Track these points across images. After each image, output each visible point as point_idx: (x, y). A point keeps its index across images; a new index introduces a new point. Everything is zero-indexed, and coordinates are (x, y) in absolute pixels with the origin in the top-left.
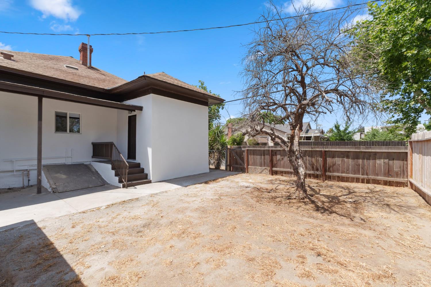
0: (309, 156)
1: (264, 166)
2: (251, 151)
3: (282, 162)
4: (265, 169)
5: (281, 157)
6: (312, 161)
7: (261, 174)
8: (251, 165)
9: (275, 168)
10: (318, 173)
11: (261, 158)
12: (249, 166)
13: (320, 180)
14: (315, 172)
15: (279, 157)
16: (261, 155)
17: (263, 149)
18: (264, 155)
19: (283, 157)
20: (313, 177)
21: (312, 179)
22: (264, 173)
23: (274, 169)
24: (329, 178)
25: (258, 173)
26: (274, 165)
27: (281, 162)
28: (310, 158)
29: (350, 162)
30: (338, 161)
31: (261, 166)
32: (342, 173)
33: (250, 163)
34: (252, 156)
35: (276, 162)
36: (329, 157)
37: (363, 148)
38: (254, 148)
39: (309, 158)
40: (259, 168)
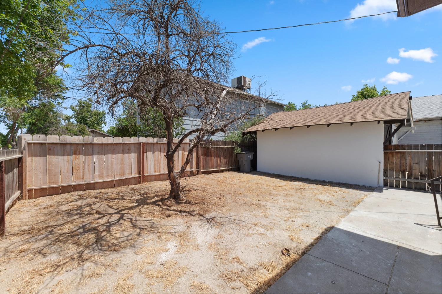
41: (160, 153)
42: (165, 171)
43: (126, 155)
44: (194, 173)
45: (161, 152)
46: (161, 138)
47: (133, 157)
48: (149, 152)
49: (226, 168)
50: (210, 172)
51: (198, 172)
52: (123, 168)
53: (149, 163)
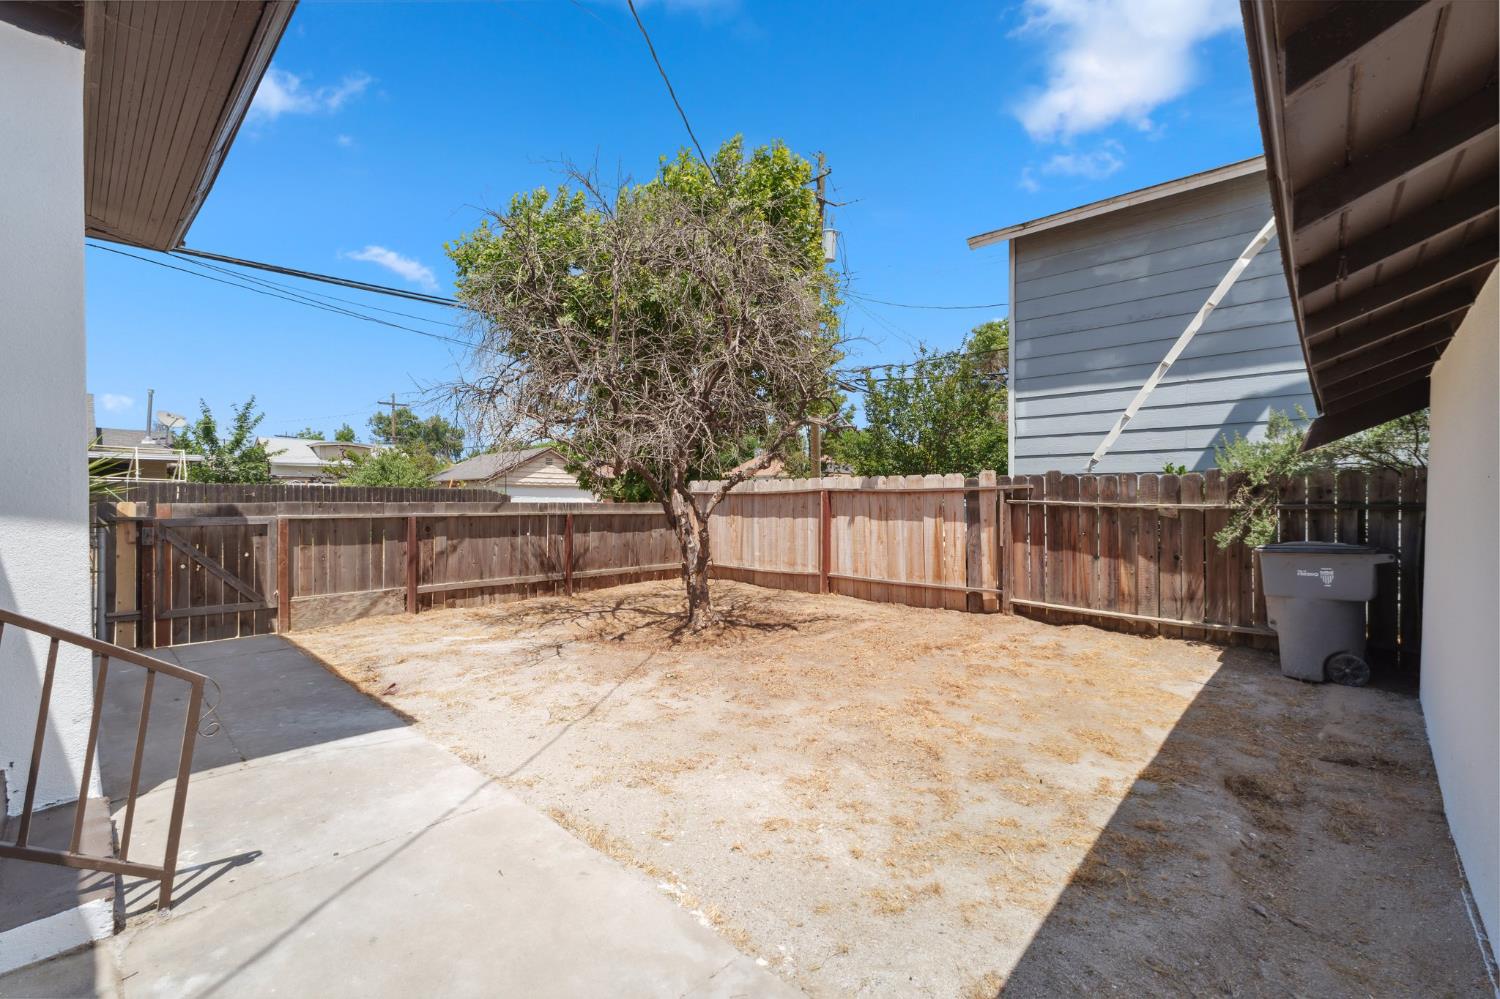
0: (532, 533)
1: (378, 582)
2: (310, 527)
3: (453, 560)
4: (386, 593)
5: (450, 542)
6: (540, 547)
7: (364, 620)
8: (307, 590)
9: (426, 586)
10: (556, 576)
11: (364, 553)
12: (295, 599)
13: (558, 594)
14: (548, 577)
15: (440, 542)
16: (363, 541)
17: (374, 515)
18: (377, 540)
19: (455, 541)
20: (541, 592)
21: (541, 595)
22: (381, 613)
23: (423, 588)
24: (577, 584)
25: (348, 619)
26: (424, 573)
27: (450, 559)
28: (534, 539)
29: (613, 539)
30: (593, 538)
31: (362, 584)
32: (600, 568)
33: (300, 580)
34: (314, 550)
35: (429, 563)
36: (578, 531)
37: (635, 507)
38: (323, 512)
39: (534, 537)
40: (356, 598)
41: (867, 519)
42: (881, 575)
43: (799, 521)
44: (986, 604)
45: (870, 517)
46: (873, 478)
47: (810, 525)
48: (842, 517)
49: (1187, 622)
50: (1065, 618)
51: (999, 606)
52: (792, 550)
53: (841, 544)
